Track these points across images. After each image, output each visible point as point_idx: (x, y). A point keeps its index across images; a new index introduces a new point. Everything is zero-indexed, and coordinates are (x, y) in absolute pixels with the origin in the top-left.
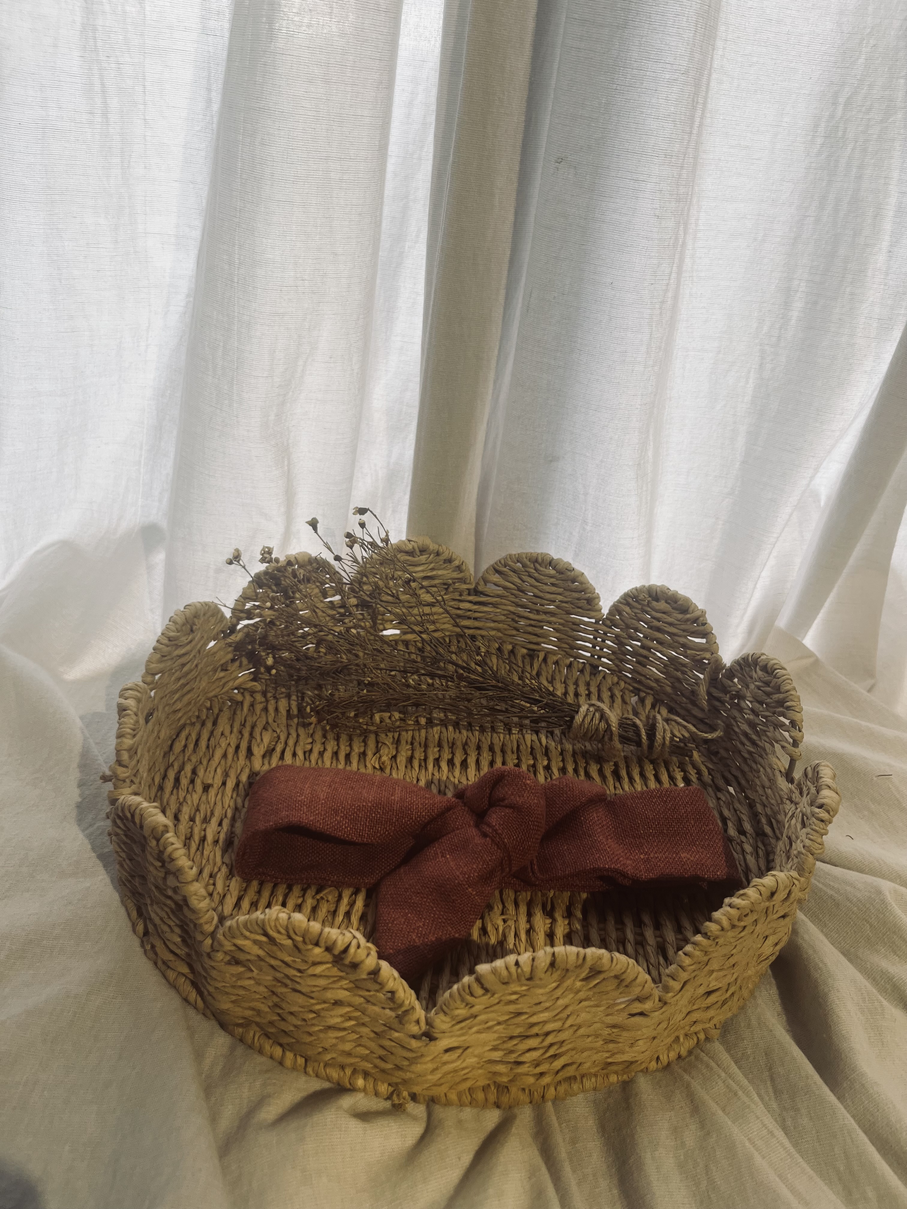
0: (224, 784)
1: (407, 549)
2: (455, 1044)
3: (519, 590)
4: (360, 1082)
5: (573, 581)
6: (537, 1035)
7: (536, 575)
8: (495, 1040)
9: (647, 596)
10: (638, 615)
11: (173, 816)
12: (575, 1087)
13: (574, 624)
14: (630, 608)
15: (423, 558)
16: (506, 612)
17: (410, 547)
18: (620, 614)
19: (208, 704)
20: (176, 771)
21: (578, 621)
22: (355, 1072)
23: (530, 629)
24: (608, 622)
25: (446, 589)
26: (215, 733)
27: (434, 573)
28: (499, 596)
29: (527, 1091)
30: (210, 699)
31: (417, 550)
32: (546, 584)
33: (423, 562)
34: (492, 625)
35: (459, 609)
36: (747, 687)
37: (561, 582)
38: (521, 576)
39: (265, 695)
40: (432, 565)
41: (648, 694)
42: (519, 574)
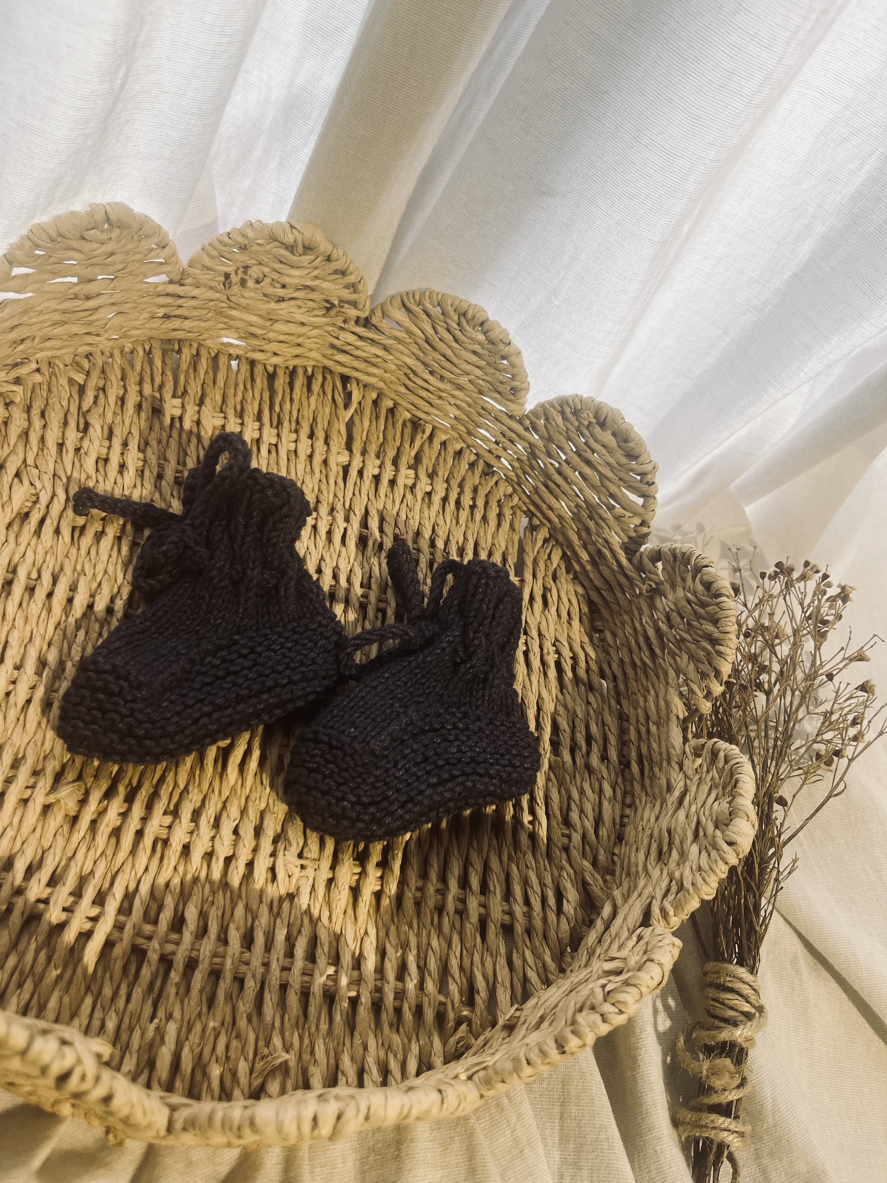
1: (286, 240)
3: (427, 341)
5: (503, 358)
7: (457, 333)
9: (591, 416)
10: (570, 433)
13: (483, 408)
14: (563, 418)
15: (306, 259)
16: (399, 363)
17: (290, 238)
18: (547, 419)
21: (490, 407)
23: (424, 394)
24: (527, 423)
25: (328, 309)
27: (316, 283)
28: (396, 339)
31: (300, 247)
32: (466, 349)
33: (304, 264)
34: (375, 371)
35: (337, 338)
36: (673, 586)
37: (486, 352)
38: (435, 325)
39: (28, 409)
40: (316, 272)
41: (542, 524)
42: (433, 321)
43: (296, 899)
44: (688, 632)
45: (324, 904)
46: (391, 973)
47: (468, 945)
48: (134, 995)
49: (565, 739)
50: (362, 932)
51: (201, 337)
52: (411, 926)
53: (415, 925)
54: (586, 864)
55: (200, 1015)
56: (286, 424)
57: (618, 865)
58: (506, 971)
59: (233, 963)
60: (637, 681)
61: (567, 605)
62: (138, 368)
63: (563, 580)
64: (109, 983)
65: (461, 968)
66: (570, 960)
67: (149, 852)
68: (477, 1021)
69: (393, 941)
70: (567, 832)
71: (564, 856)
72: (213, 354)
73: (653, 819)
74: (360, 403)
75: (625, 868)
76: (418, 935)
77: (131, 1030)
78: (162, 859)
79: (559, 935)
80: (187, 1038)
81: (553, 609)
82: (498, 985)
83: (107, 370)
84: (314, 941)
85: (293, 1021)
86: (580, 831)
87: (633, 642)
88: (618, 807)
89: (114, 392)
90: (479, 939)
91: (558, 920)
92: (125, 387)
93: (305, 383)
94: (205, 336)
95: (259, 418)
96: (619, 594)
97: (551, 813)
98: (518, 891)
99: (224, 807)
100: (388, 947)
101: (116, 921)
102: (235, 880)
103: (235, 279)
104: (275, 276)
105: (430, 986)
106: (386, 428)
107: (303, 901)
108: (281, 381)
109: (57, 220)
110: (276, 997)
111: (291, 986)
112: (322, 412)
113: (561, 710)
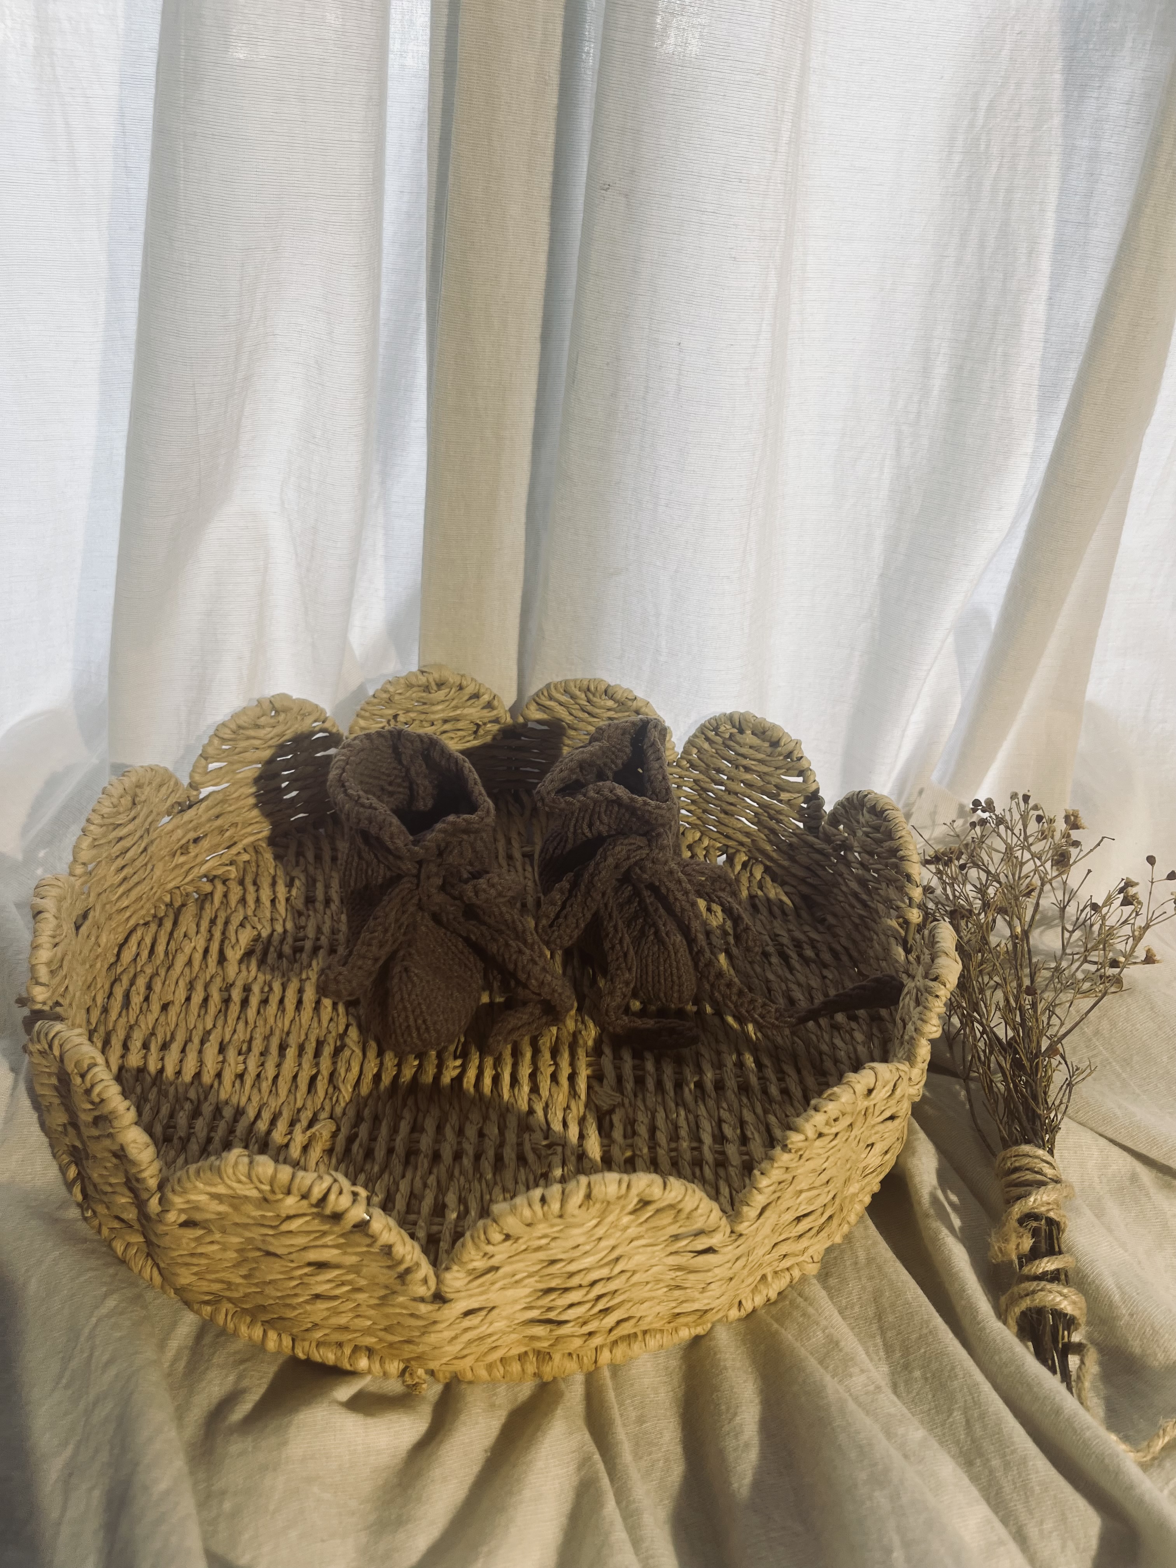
0: (188, 999)
1: (420, 683)
2: (476, 1305)
4: (363, 1363)
5: (637, 713)
6: (580, 1286)
7: (589, 708)
8: (527, 1296)
9: (728, 727)
10: (720, 752)
11: (121, 1043)
12: (637, 1347)
14: (709, 743)
15: (441, 694)
17: (423, 679)
18: (697, 752)
19: (167, 899)
20: (124, 987)
22: (356, 1349)
25: (476, 732)
26: (175, 935)
27: (458, 712)
29: (574, 1357)
30: (171, 892)
31: (433, 684)
32: (602, 719)
33: (443, 698)
36: (854, 834)
37: (620, 714)
39: (242, 882)
40: (454, 703)
41: (738, 851)
42: (567, 708)
44: (879, 863)
70: (824, 1080)
87: (848, 908)
96: (820, 872)
109: (235, 716)
113: (793, 986)
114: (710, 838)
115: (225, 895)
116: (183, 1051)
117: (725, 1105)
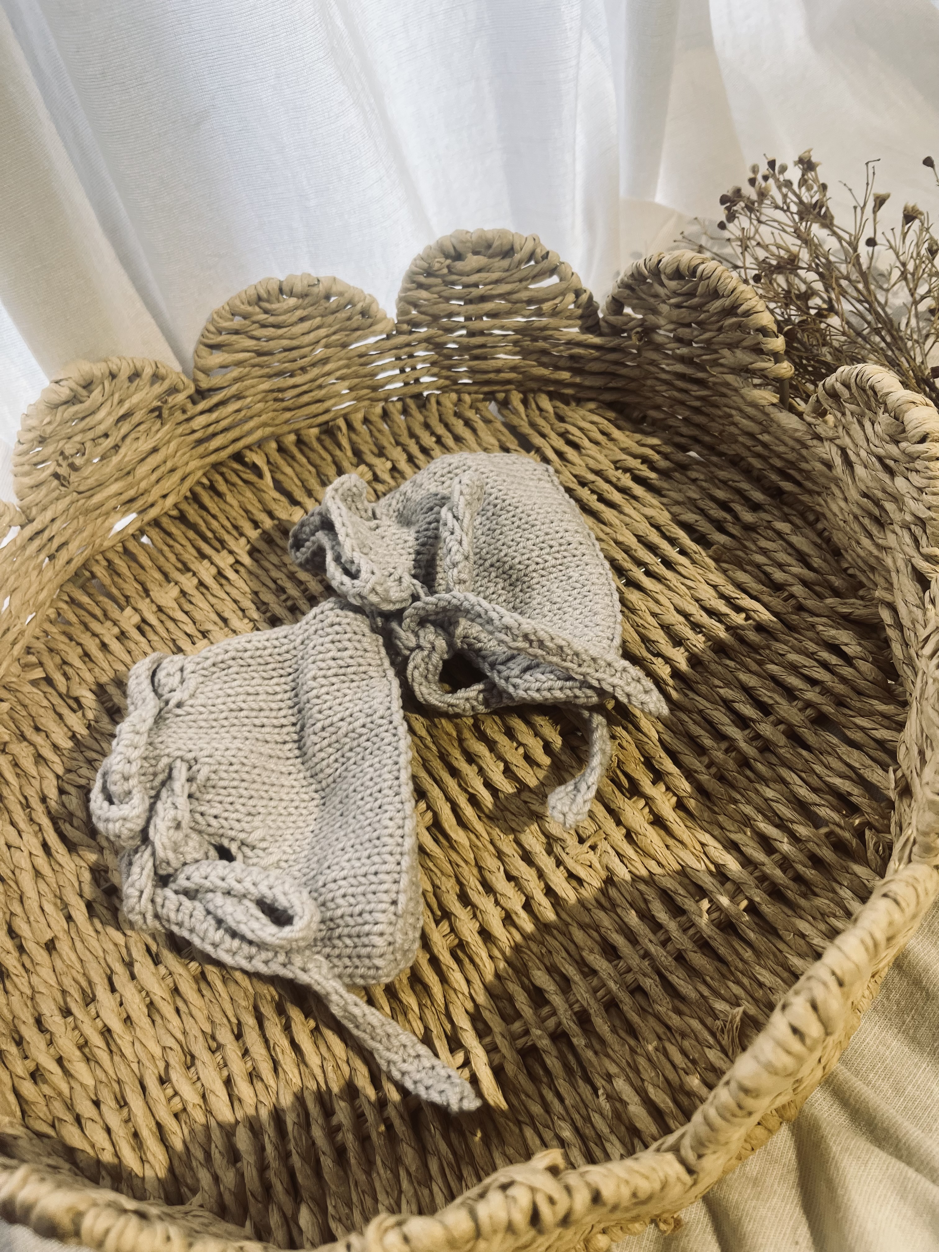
0: (69, 918)
1: (64, 398)
3: (260, 354)
5: (327, 297)
7: (272, 319)
9: (442, 260)
10: (443, 294)
11: (35, 1030)
13: (361, 356)
14: (426, 289)
15: (96, 394)
16: (259, 397)
17: (64, 393)
18: (416, 306)
21: (363, 350)
23: (306, 398)
25: (160, 416)
28: (236, 380)
31: (80, 390)
32: (292, 325)
33: (101, 399)
34: (251, 424)
35: (194, 431)
36: (655, 311)
37: (310, 309)
38: (250, 334)
39: (23, 737)
40: (116, 397)
41: (507, 392)
42: (245, 333)
43: (615, 878)
44: (706, 331)
45: (643, 859)
46: (759, 856)
47: (800, 767)
48: (561, 1090)
49: (704, 526)
50: (698, 847)
51: (96, 546)
52: (735, 802)
53: (738, 797)
54: (829, 601)
55: (633, 1051)
56: (226, 537)
57: (858, 573)
58: (856, 753)
59: (616, 982)
60: (713, 420)
61: (593, 428)
62: (73, 619)
63: (570, 413)
64: (530, 1101)
65: (815, 790)
66: (901, 689)
67: (455, 966)
68: (874, 818)
69: (732, 829)
70: (786, 594)
71: (805, 615)
72: (120, 549)
73: (843, 504)
74: (269, 462)
75: (865, 568)
76: (749, 802)
77: (588, 1119)
78: (472, 961)
79: (870, 678)
80: (643, 1080)
81: (586, 443)
82: (862, 771)
83: (52, 645)
84: (666, 896)
85: (716, 976)
86: (796, 581)
87: (676, 394)
88: (808, 531)
89: (73, 656)
90: (804, 753)
91: (855, 668)
92: (79, 644)
93: (212, 494)
94: (98, 541)
95: (203, 556)
96: (623, 371)
97: (755, 593)
98: (794, 681)
99: (480, 869)
100: (733, 836)
101: (484, 1047)
102: (549, 915)
103: (63, 471)
104: (91, 435)
105: (803, 831)
106: (308, 458)
107: (622, 873)
108: (192, 512)
110: (681, 973)
111: (685, 950)
112: (245, 500)
113: (676, 509)
114: (470, 394)
115: (16, 765)
116: (113, 990)
117: (717, 682)
